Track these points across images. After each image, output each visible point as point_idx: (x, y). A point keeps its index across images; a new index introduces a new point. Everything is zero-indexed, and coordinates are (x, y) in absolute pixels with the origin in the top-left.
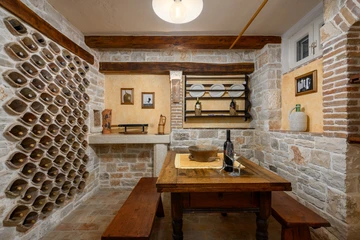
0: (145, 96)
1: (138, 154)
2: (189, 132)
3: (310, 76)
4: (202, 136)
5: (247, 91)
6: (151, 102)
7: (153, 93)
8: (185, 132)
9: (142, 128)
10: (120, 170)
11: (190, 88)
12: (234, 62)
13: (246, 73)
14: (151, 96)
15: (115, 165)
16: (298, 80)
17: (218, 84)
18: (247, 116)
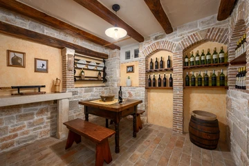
0: (38, 61)
1: (35, 112)
2: (78, 90)
3: (132, 67)
4: (86, 92)
5: (105, 68)
6: (45, 67)
7: (47, 61)
8: (76, 90)
9: (38, 89)
10: (14, 130)
11: (78, 62)
12: (101, 52)
13: (103, 58)
14: (45, 63)
15: (7, 128)
16: (128, 67)
17: (94, 62)
18: (105, 80)
